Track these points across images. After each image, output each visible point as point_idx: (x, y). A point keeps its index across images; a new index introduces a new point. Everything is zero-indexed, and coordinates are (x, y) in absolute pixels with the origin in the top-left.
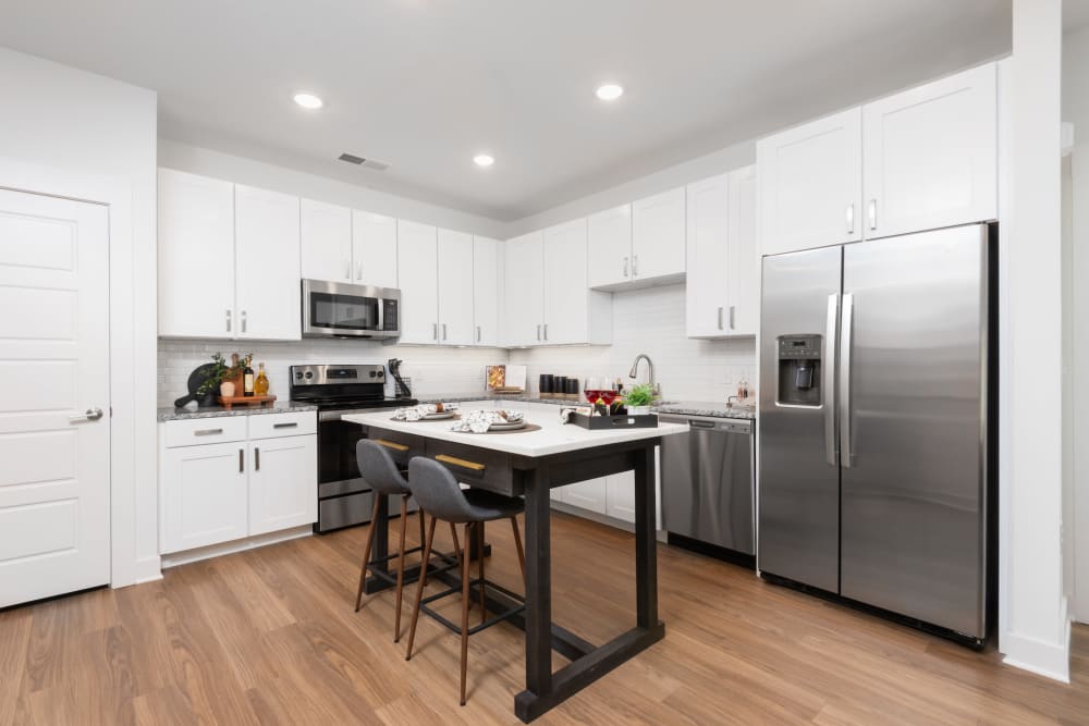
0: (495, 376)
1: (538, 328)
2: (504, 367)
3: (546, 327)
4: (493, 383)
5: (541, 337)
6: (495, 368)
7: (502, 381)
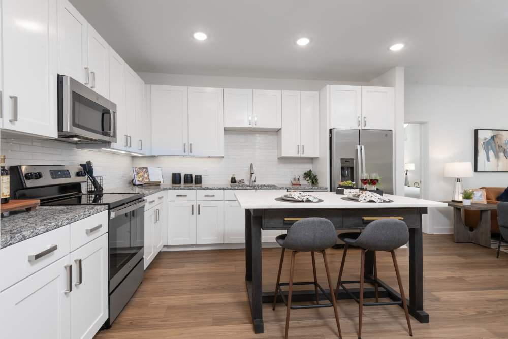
0: (141, 174)
1: (185, 145)
2: (146, 168)
3: (191, 145)
4: (141, 179)
5: (186, 150)
6: (140, 168)
7: (148, 178)
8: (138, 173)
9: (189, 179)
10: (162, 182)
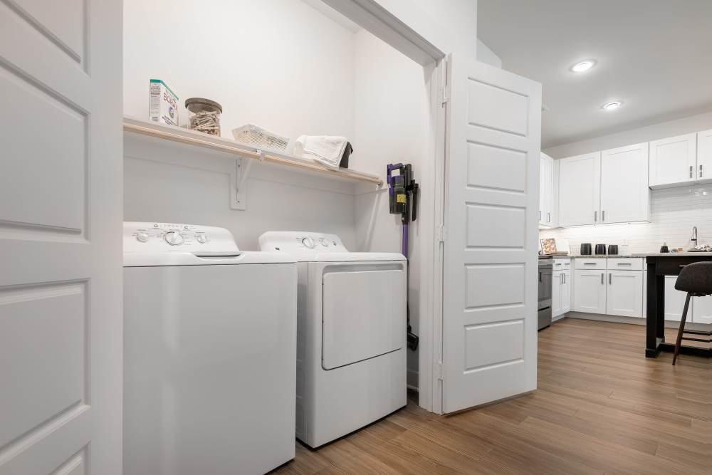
0: (548, 245)
1: (596, 212)
2: (553, 239)
3: (603, 212)
4: (548, 250)
5: (598, 219)
6: (547, 240)
7: (555, 248)
8: (545, 244)
9: (601, 250)
10: (569, 253)
